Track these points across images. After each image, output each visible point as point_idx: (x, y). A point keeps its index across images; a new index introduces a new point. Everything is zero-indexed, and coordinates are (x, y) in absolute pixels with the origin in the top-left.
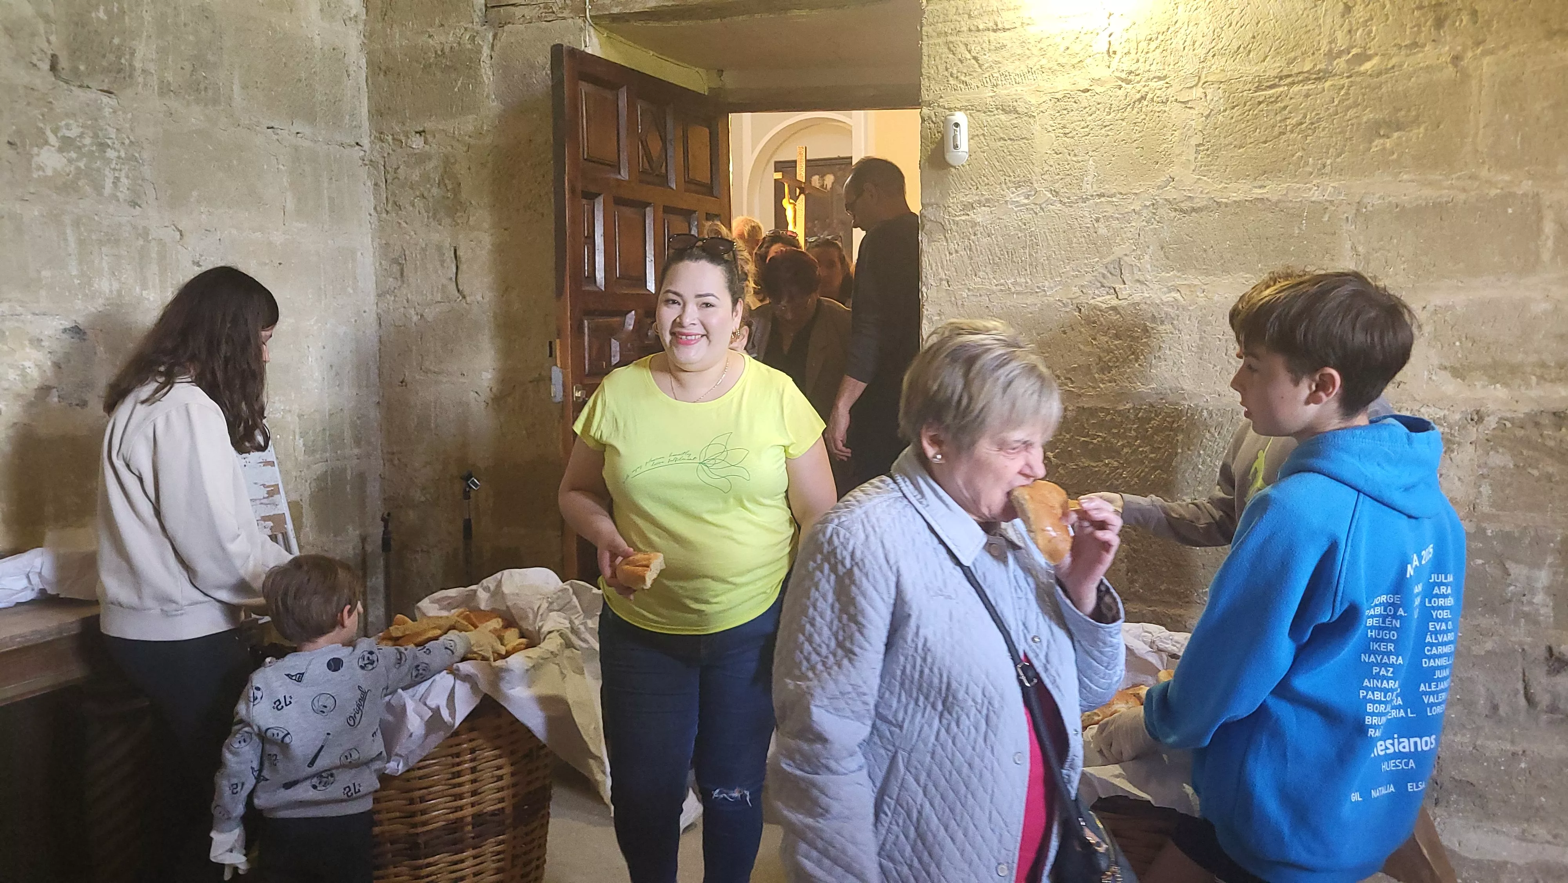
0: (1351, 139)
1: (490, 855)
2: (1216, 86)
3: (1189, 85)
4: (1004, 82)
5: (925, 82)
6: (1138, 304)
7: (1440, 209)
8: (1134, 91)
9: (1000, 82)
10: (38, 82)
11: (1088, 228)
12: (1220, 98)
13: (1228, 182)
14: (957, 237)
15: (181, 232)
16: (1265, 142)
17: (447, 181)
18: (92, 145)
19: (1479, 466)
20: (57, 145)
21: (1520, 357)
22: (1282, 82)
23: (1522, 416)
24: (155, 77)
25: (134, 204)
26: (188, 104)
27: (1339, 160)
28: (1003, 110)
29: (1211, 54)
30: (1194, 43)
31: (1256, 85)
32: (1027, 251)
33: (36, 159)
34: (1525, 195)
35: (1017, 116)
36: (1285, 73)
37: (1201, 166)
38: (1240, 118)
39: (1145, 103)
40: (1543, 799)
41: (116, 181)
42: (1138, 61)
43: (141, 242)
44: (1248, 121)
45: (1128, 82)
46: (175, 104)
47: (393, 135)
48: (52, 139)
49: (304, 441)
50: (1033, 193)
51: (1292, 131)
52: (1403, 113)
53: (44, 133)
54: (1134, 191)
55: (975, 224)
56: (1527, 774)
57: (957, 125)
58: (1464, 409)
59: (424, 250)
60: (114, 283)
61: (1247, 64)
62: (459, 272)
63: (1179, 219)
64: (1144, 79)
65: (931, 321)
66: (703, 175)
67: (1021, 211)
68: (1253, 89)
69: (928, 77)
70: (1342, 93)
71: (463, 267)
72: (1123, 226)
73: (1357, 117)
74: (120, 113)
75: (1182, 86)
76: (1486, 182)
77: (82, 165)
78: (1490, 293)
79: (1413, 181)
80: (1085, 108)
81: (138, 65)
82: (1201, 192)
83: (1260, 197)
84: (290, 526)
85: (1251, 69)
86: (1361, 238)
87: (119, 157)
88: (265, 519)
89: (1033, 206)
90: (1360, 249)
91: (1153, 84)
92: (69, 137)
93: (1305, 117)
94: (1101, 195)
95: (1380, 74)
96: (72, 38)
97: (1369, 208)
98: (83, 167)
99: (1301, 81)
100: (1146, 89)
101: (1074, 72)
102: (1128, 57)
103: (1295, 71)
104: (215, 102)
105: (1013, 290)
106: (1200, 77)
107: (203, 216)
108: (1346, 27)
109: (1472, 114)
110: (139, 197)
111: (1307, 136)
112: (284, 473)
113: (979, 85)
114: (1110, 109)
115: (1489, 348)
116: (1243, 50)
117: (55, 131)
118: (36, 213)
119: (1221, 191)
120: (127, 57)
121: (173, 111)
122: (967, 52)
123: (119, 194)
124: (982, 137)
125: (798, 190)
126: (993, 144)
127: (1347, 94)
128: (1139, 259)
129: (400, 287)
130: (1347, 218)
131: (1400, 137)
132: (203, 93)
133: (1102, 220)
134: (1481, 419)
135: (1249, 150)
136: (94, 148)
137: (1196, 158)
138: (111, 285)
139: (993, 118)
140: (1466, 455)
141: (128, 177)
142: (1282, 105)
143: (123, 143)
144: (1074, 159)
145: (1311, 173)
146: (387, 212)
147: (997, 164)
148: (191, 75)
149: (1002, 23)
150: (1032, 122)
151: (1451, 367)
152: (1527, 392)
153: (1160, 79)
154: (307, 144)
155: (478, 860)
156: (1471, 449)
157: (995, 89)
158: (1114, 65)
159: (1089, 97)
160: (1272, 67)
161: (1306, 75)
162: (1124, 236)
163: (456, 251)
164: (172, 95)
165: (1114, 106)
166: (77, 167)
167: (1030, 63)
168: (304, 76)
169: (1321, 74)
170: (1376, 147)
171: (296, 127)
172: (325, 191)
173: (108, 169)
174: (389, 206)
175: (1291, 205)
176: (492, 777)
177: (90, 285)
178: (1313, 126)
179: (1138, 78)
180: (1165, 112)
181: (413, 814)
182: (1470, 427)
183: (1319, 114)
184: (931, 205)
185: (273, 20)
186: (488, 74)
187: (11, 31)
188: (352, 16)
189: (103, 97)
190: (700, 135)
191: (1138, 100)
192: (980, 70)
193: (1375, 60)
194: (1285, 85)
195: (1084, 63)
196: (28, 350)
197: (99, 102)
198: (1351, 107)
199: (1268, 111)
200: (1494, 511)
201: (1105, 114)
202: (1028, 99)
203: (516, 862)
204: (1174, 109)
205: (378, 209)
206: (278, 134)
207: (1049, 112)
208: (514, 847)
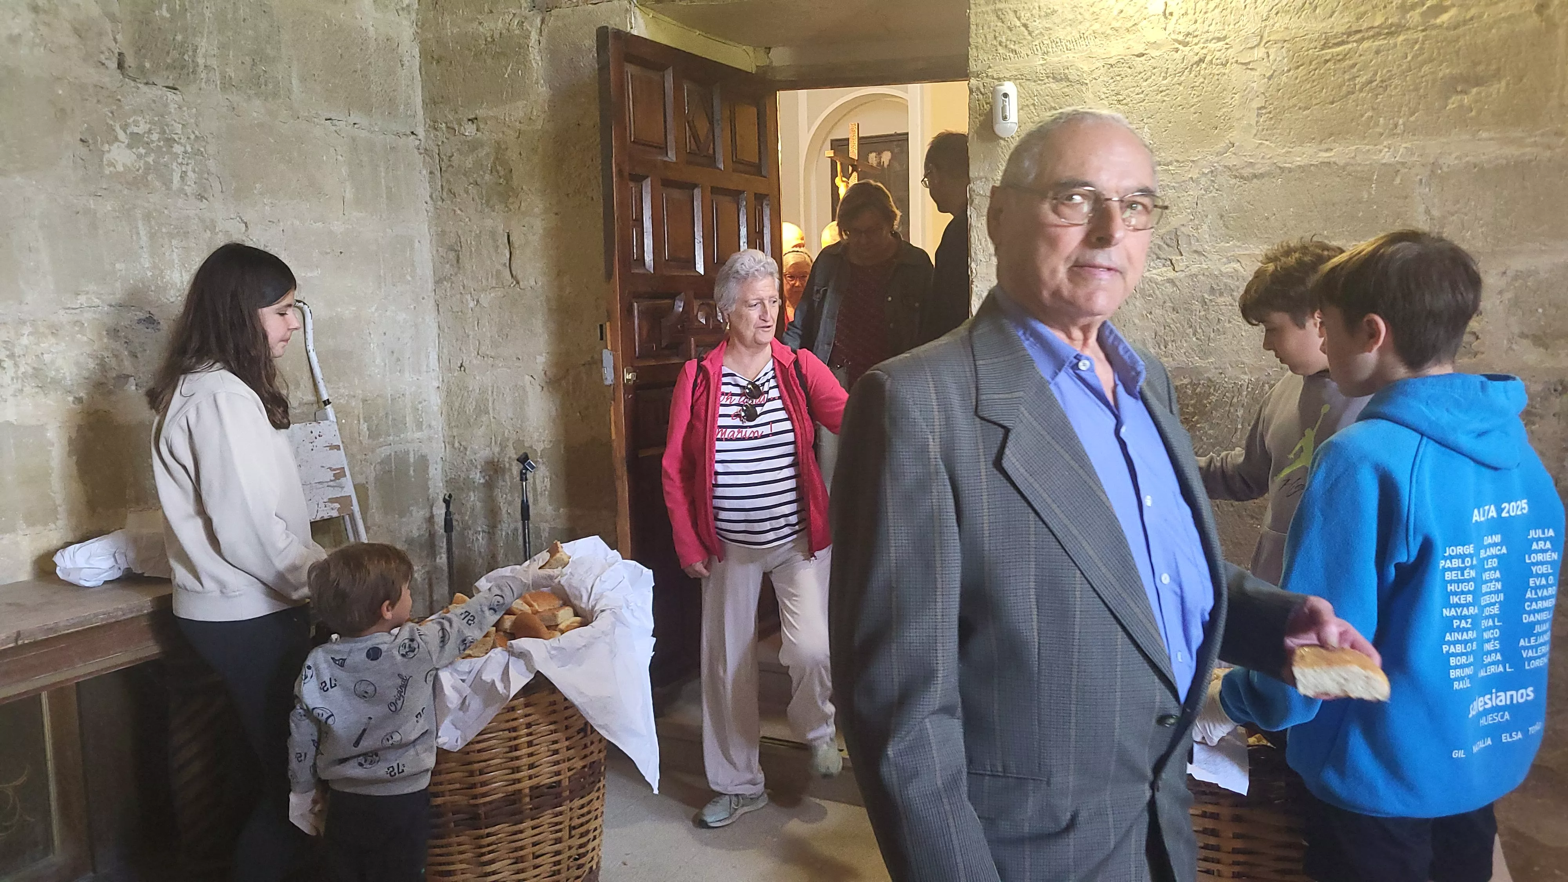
0: (1425, 96)
1: (546, 826)
2: (1279, 45)
3: (1249, 45)
4: (1055, 49)
5: (972, 52)
6: (1196, 276)
7: (1521, 167)
8: (1191, 53)
9: (1050, 50)
10: (107, 80)
12: (1284, 58)
13: (1292, 145)
15: (246, 223)
16: (1332, 103)
17: (499, 168)
18: (159, 140)
20: (127, 141)
22: (1350, 39)
24: (217, 73)
25: (201, 197)
26: (249, 98)
27: (1412, 119)
28: (1054, 78)
29: (1274, 11)
30: (1256, 1)
31: (1322, 43)
33: (106, 156)
35: (1069, 83)
36: (1353, 29)
37: (1263, 130)
38: (1304, 78)
39: (1204, 66)
41: (183, 175)
42: (1196, 22)
43: (208, 233)
44: (1313, 81)
45: (1186, 44)
46: (235, 98)
47: (446, 123)
48: (121, 135)
49: (368, 426)
51: (1361, 90)
52: (1480, 68)
53: (114, 130)
54: (1191, 159)
57: (1006, 95)
58: (1546, 379)
59: (478, 236)
61: (1313, 21)
62: (513, 257)
63: (1239, 186)
64: (1202, 41)
66: (751, 155)
68: (1319, 47)
70: (1417, 47)
71: (516, 252)
72: (1180, 195)
73: (1433, 73)
74: (185, 109)
75: (1242, 48)
79: (1491, 139)
80: (1140, 73)
81: (201, 61)
82: (1263, 158)
83: (1326, 160)
84: (356, 508)
85: (1316, 27)
86: (1436, 200)
87: (185, 152)
88: (332, 500)
90: (1436, 213)
91: (1212, 46)
92: (137, 134)
93: (1375, 74)
96: (137, 35)
97: (1445, 169)
98: (152, 163)
99: (1372, 37)
100: (1205, 51)
101: (1128, 36)
102: (1185, 18)
103: (1365, 26)
104: (275, 95)
106: (1262, 37)
107: (267, 208)
109: (1558, 66)
110: (205, 191)
111: (1377, 95)
112: (350, 456)
113: (1029, 53)
114: (1167, 73)
116: (1307, 8)
117: (124, 128)
118: (109, 208)
119: (1284, 155)
120: (190, 53)
121: (235, 105)
122: (1016, 20)
123: (186, 188)
124: (1032, 107)
125: (850, 169)
127: (1421, 49)
128: (1197, 229)
129: (456, 273)
130: (1421, 180)
131: (1479, 93)
132: (263, 86)
135: (1315, 111)
136: (162, 143)
137: (1257, 122)
138: (182, 276)
139: (1043, 87)
140: (1549, 427)
141: (194, 171)
142: (1351, 62)
143: (188, 138)
145: (1382, 134)
146: (442, 200)
148: (251, 71)
150: (1084, 89)
151: (1533, 335)
153: (1219, 39)
154: (364, 134)
155: (536, 831)
156: (1554, 421)
157: (1046, 57)
158: (1170, 28)
159: (1144, 62)
160: (1340, 23)
161: (1377, 30)
162: (1181, 205)
163: (508, 236)
164: (234, 89)
165: (1170, 70)
166: (146, 163)
167: (1082, 28)
168: (359, 67)
169: (1393, 29)
170: (1453, 104)
171: (353, 118)
172: (383, 180)
173: (175, 164)
174: (445, 193)
175: (1359, 168)
176: (548, 751)
177: (163, 278)
178: (1384, 84)
179: (1196, 40)
180: (1224, 74)
181: (473, 786)
182: (1553, 398)
183: (1391, 71)
184: (981, 178)
185: (328, 12)
186: (536, 59)
187: (80, 31)
188: (405, 6)
189: (169, 94)
190: (748, 114)
191: (1196, 63)
192: (1030, 38)
193: (1453, 12)
194: (1354, 41)
195: (1139, 27)
196: (105, 340)
197: (165, 98)
198: (1425, 63)
199: (1334, 70)
201: (1161, 79)
202: (1080, 66)
203: (573, 833)
204: (1234, 71)
205: (434, 197)
206: (335, 125)
207: (1102, 78)
208: (571, 819)
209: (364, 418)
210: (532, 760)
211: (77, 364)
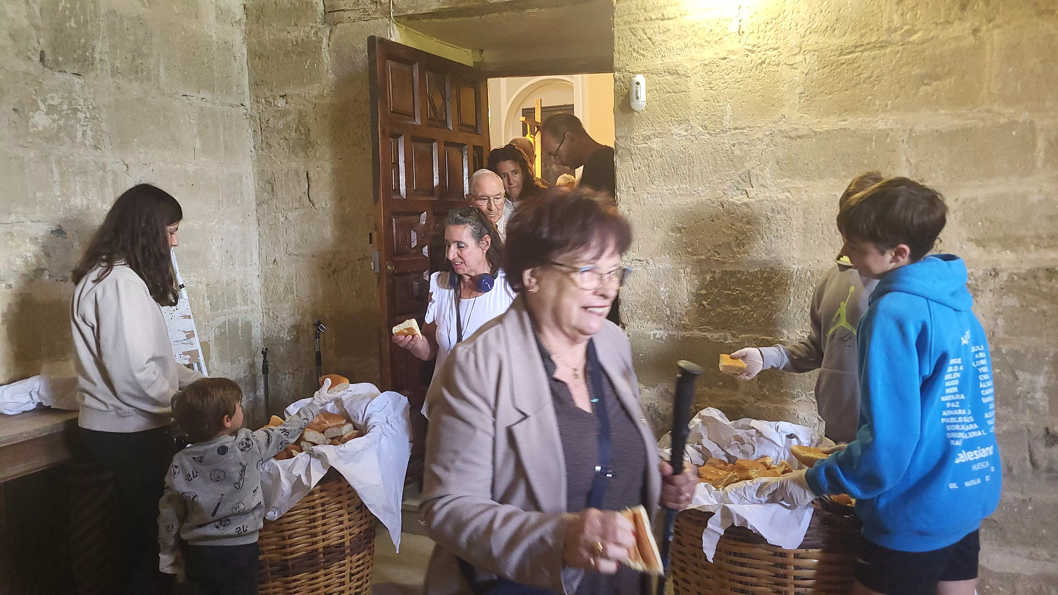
0: (904, 87)
1: (335, 573)
2: (812, 53)
3: (794, 53)
4: (669, 54)
5: (616, 55)
6: (762, 201)
7: (965, 132)
8: (756, 58)
9: (666, 54)
10: (32, 69)
11: (728, 150)
12: (815, 62)
13: (821, 117)
14: (640, 158)
15: (127, 165)
16: (847, 90)
17: (301, 128)
18: (68, 109)
19: (996, 306)
20: (45, 111)
21: (1023, 232)
22: (857, 50)
23: (1024, 271)
24: (108, 64)
25: (96, 148)
26: (130, 81)
27: (896, 101)
28: (669, 73)
30: (797, 25)
31: (839, 52)
32: (687, 167)
33: (31, 120)
34: (1024, 122)
35: (679, 76)
36: (859, 44)
37: (803, 107)
38: (829, 74)
39: (764, 66)
40: (1044, 531)
41: (84, 133)
42: (759, 38)
43: (101, 173)
44: (834, 76)
45: (753, 52)
46: (121, 81)
47: (265, 98)
48: (42, 107)
49: (210, 302)
50: (690, 128)
51: (864, 82)
52: (939, 69)
53: (37, 103)
54: (758, 125)
55: (651, 149)
56: (1033, 514)
57: (638, 83)
58: (985, 268)
59: (286, 174)
60: (84, 200)
61: (833, 38)
62: (310, 188)
63: (789, 143)
64: (763, 50)
66: (471, 120)
67: (682, 140)
68: (837, 54)
70: (898, 55)
71: (313, 184)
72: (751, 149)
73: (909, 72)
74: (86, 88)
75: (789, 55)
76: (998, 114)
78: (1001, 189)
79: (947, 114)
80: (724, 70)
81: (97, 56)
82: (803, 125)
83: (844, 127)
84: (201, 358)
85: (835, 42)
86: (913, 153)
87: (86, 118)
88: (185, 353)
89: (690, 137)
90: (912, 161)
91: (769, 53)
92: (53, 105)
93: (873, 72)
94: (736, 129)
95: (923, 43)
96: (53, 39)
97: (918, 133)
98: (62, 125)
99: (870, 49)
100: (765, 56)
101: (716, 46)
102: (753, 35)
103: (866, 42)
104: (148, 79)
105: (678, 193)
106: (801, 48)
107: (142, 155)
108: (900, 11)
109: (987, 68)
110: (99, 144)
111: (874, 86)
112: (198, 323)
113: (653, 56)
114: (741, 70)
115: (1001, 226)
116: (830, 29)
117: (44, 101)
118: (32, 155)
119: (817, 123)
120: (90, 51)
121: (120, 86)
122: (644, 35)
123: (86, 141)
124: (655, 91)
126: (662, 96)
127: (901, 56)
128: (762, 170)
129: (271, 199)
130: (903, 140)
131: (938, 85)
132: (140, 73)
133: (737, 145)
134: (997, 274)
135: (836, 96)
136: (69, 112)
137: (799, 102)
138: (82, 201)
139: (662, 78)
140: (987, 299)
141: (91, 130)
142: (858, 65)
143: (88, 108)
145: (878, 111)
146: (262, 149)
147: (665, 109)
148: (132, 63)
149: (667, 14)
151: (974, 239)
152: (1028, 255)
153: (774, 49)
154: (209, 105)
155: (327, 577)
156: (990, 294)
157: (663, 59)
158: (743, 42)
159: (727, 63)
160: (850, 40)
161: (874, 44)
162: (752, 155)
163: (307, 174)
164: (120, 75)
165: (743, 68)
166: (59, 125)
167: (687, 41)
168: (206, 60)
169: (883, 44)
170: (922, 92)
171: (201, 95)
172: (221, 137)
174: (264, 145)
175: (864, 132)
176: (336, 522)
177: (69, 202)
178: (878, 79)
179: (759, 49)
180: (778, 71)
181: (284, 547)
182: (989, 280)
183: (882, 71)
184: (622, 137)
185: (185, 24)
186: (326, 57)
187: (14, 36)
188: (237, 20)
189: (74, 78)
190: (468, 94)
191: (760, 63)
192: (653, 46)
193: (920, 34)
194: (859, 52)
195: (723, 40)
196: (28, 245)
197: (72, 81)
198: (903, 66)
199: (847, 70)
200: (1007, 336)
201: (737, 74)
202: (686, 65)
203: (352, 578)
204: (784, 69)
205: (256, 147)
206: (189, 100)
207: (700, 73)
208: (351, 568)
209: (208, 296)
210: (325, 528)
211: (9, 261)
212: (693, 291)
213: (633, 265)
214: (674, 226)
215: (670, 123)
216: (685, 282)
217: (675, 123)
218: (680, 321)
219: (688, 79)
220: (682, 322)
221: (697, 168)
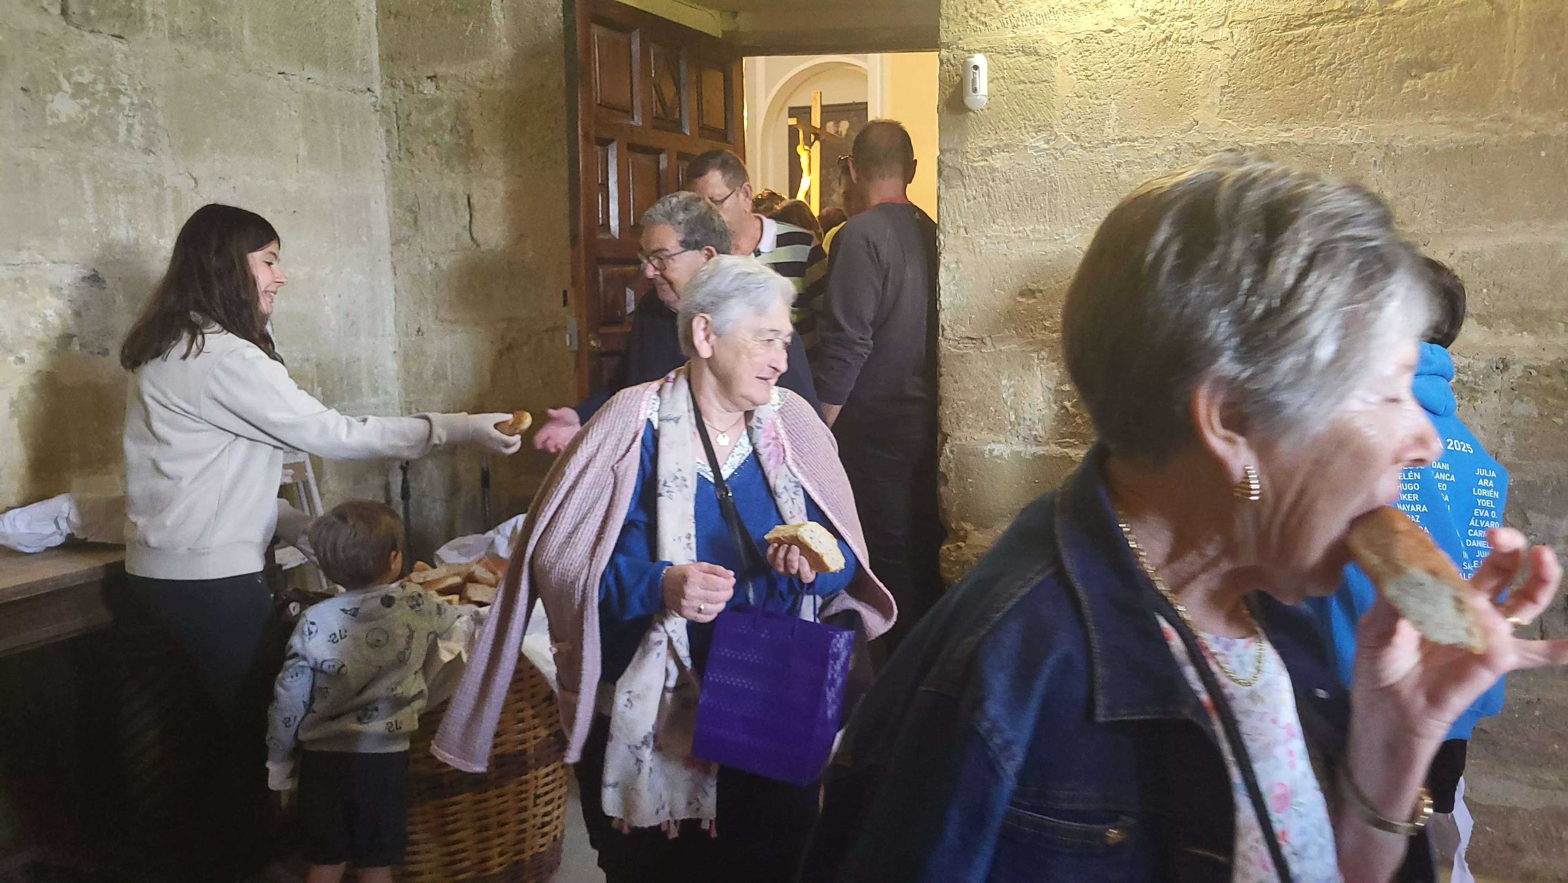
0: (1381, 80)
2: (1243, 25)
3: (1215, 25)
4: (1025, 23)
5: (943, 23)
7: (1470, 152)
8: (1158, 31)
9: (1020, 23)
10: (49, 27)
11: (1109, 173)
12: (1247, 38)
13: (1253, 125)
14: (976, 183)
16: (1292, 84)
17: (460, 128)
18: (105, 90)
19: (1503, 416)
20: (70, 91)
21: (1548, 304)
22: (1311, 21)
23: (1548, 364)
24: (165, 21)
25: (148, 151)
26: (199, 49)
27: (1368, 102)
28: (1024, 51)
31: (1284, 24)
32: (1046, 198)
33: (50, 105)
34: (1559, 137)
35: (1038, 57)
36: (1314, 12)
37: (1226, 109)
38: (1267, 59)
39: (1170, 43)
40: (1556, 746)
41: (130, 129)
43: (156, 190)
44: (1275, 62)
45: (1153, 22)
46: (185, 49)
47: (404, 80)
48: (66, 86)
50: (1053, 138)
52: (1435, 53)
53: (57, 79)
54: (1157, 136)
55: (993, 170)
56: (1542, 722)
57: (976, 67)
58: (1489, 357)
59: (437, 198)
60: (131, 231)
61: (1276, 2)
62: (474, 221)
64: (1169, 19)
65: (948, 268)
66: (717, 121)
67: (1040, 156)
68: (1281, 28)
69: (948, 18)
70: (1374, 31)
71: (477, 215)
72: (1145, 171)
73: (1388, 57)
74: (132, 58)
75: (1208, 26)
76: (1520, 123)
77: (95, 111)
78: (1519, 239)
79: (1444, 124)
80: (1108, 49)
81: (148, 9)
82: (1226, 135)
83: (1286, 140)
84: (310, 474)
85: (1279, 8)
86: (1390, 182)
87: (132, 104)
89: (1053, 151)
90: (1389, 194)
91: (1178, 24)
92: (81, 84)
93: (1334, 57)
94: (1123, 140)
95: (1411, 12)
97: (1399, 152)
98: (96, 114)
99: (1332, 20)
100: (1171, 29)
101: (1096, 12)
103: (1326, 9)
104: (226, 46)
105: (1032, 237)
106: (1226, 17)
107: (218, 164)
109: (1506, 54)
110: (153, 145)
111: (1335, 78)
113: (1000, 26)
114: (1134, 50)
115: (1516, 295)
117: (68, 77)
119: (1246, 134)
120: (137, 1)
121: (184, 56)
123: (133, 141)
124: (1001, 80)
125: (813, 137)
126: (1014, 88)
127: (1378, 33)
129: (414, 235)
130: (1375, 161)
131: (1432, 78)
133: (1123, 165)
134: (1506, 367)
135: (1276, 92)
136: (107, 94)
137: (1221, 101)
138: (128, 233)
139: (1013, 60)
140: (1490, 404)
141: (141, 123)
142: (1312, 44)
143: (135, 89)
144: (1096, 102)
145: (1339, 116)
146: (400, 159)
147: (1017, 108)
148: (201, 20)
151: (1478, 314)
152: (1555, 339)
153: (1185, 18)
154: (318, 89)
155: (500, 800)
156: (1495, 397)
157: (1015, 30)
158: (1138, 5)
159: (1112, 38)
160: (1301, 6)
161: (1336, 13)
163: (469, 199)
164: (183, 40)
165: (1137, 47)
166: (91, 114)
167: (1052, 2)
168: (313, 19)
169: (1352, 12)
170: (1407, 87)
171: (307, 73)
172: (338, 138)
173: (121, 115)
174: (402, 152)
175: (1317, 149)
176: (514, 719)
177: (109, 235)
178: (1342, 67)
179: (1162, 18)
180: (1190, 53)
182: (1494, 376)
183: (1349, 54)
184: (950, 150)
186: (499, 17)
189: (114, 42)
190: (714, 79)
191: (1163, 40)
192: (1000, 10)
194: (1314, 24)
195: (1107, 3)
196: (48, 298)
197: (111, 47)
198: (1382, 47)
199: (1296, 52)
200: (1517, 460)
201: (1128, 55)
202: (1050, 40)
203: (538, 801)
204: (1200, 50)
205: (391, 156)
206: (289, 80)
207: (1071, 53)
208: (536, 787)
209: (319, 382)
211: (18, 322)
212: (1050, 386)
213: (961, 345)
214: (1024, 288)
215: (1023, 130)
216: (1038, 373)
217: (1030, 129)
218: (1030, 430)
219: (1053, 63)
220: (1034, 433)
221: (1062, 200)
